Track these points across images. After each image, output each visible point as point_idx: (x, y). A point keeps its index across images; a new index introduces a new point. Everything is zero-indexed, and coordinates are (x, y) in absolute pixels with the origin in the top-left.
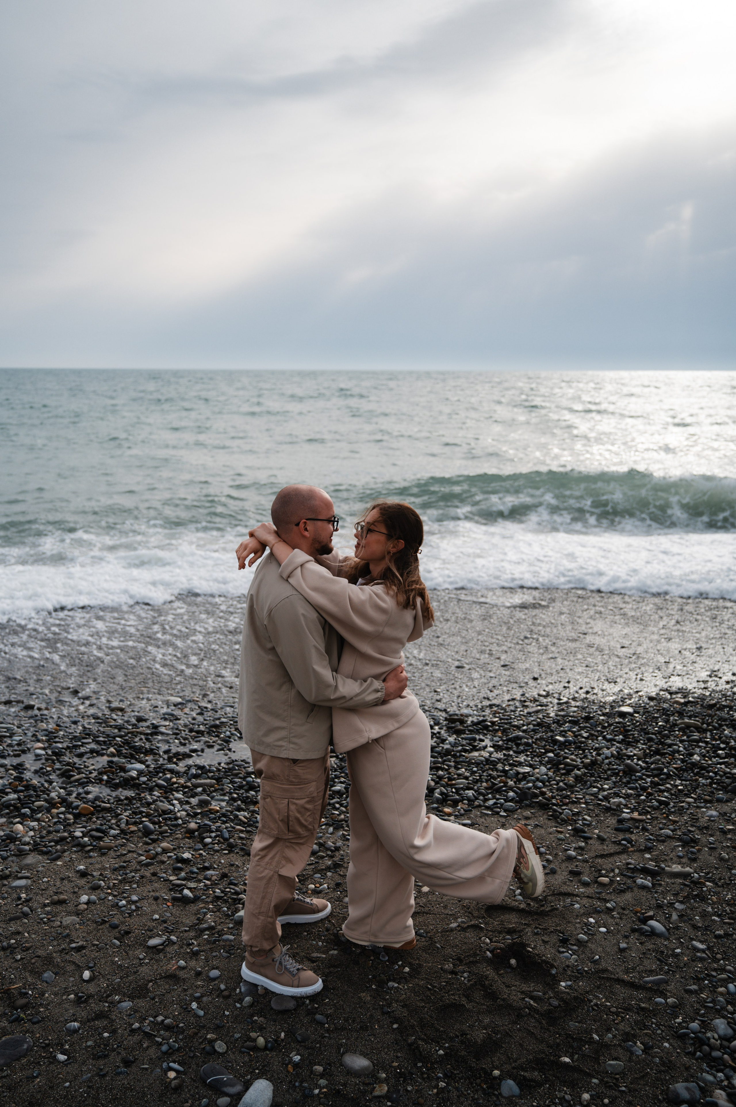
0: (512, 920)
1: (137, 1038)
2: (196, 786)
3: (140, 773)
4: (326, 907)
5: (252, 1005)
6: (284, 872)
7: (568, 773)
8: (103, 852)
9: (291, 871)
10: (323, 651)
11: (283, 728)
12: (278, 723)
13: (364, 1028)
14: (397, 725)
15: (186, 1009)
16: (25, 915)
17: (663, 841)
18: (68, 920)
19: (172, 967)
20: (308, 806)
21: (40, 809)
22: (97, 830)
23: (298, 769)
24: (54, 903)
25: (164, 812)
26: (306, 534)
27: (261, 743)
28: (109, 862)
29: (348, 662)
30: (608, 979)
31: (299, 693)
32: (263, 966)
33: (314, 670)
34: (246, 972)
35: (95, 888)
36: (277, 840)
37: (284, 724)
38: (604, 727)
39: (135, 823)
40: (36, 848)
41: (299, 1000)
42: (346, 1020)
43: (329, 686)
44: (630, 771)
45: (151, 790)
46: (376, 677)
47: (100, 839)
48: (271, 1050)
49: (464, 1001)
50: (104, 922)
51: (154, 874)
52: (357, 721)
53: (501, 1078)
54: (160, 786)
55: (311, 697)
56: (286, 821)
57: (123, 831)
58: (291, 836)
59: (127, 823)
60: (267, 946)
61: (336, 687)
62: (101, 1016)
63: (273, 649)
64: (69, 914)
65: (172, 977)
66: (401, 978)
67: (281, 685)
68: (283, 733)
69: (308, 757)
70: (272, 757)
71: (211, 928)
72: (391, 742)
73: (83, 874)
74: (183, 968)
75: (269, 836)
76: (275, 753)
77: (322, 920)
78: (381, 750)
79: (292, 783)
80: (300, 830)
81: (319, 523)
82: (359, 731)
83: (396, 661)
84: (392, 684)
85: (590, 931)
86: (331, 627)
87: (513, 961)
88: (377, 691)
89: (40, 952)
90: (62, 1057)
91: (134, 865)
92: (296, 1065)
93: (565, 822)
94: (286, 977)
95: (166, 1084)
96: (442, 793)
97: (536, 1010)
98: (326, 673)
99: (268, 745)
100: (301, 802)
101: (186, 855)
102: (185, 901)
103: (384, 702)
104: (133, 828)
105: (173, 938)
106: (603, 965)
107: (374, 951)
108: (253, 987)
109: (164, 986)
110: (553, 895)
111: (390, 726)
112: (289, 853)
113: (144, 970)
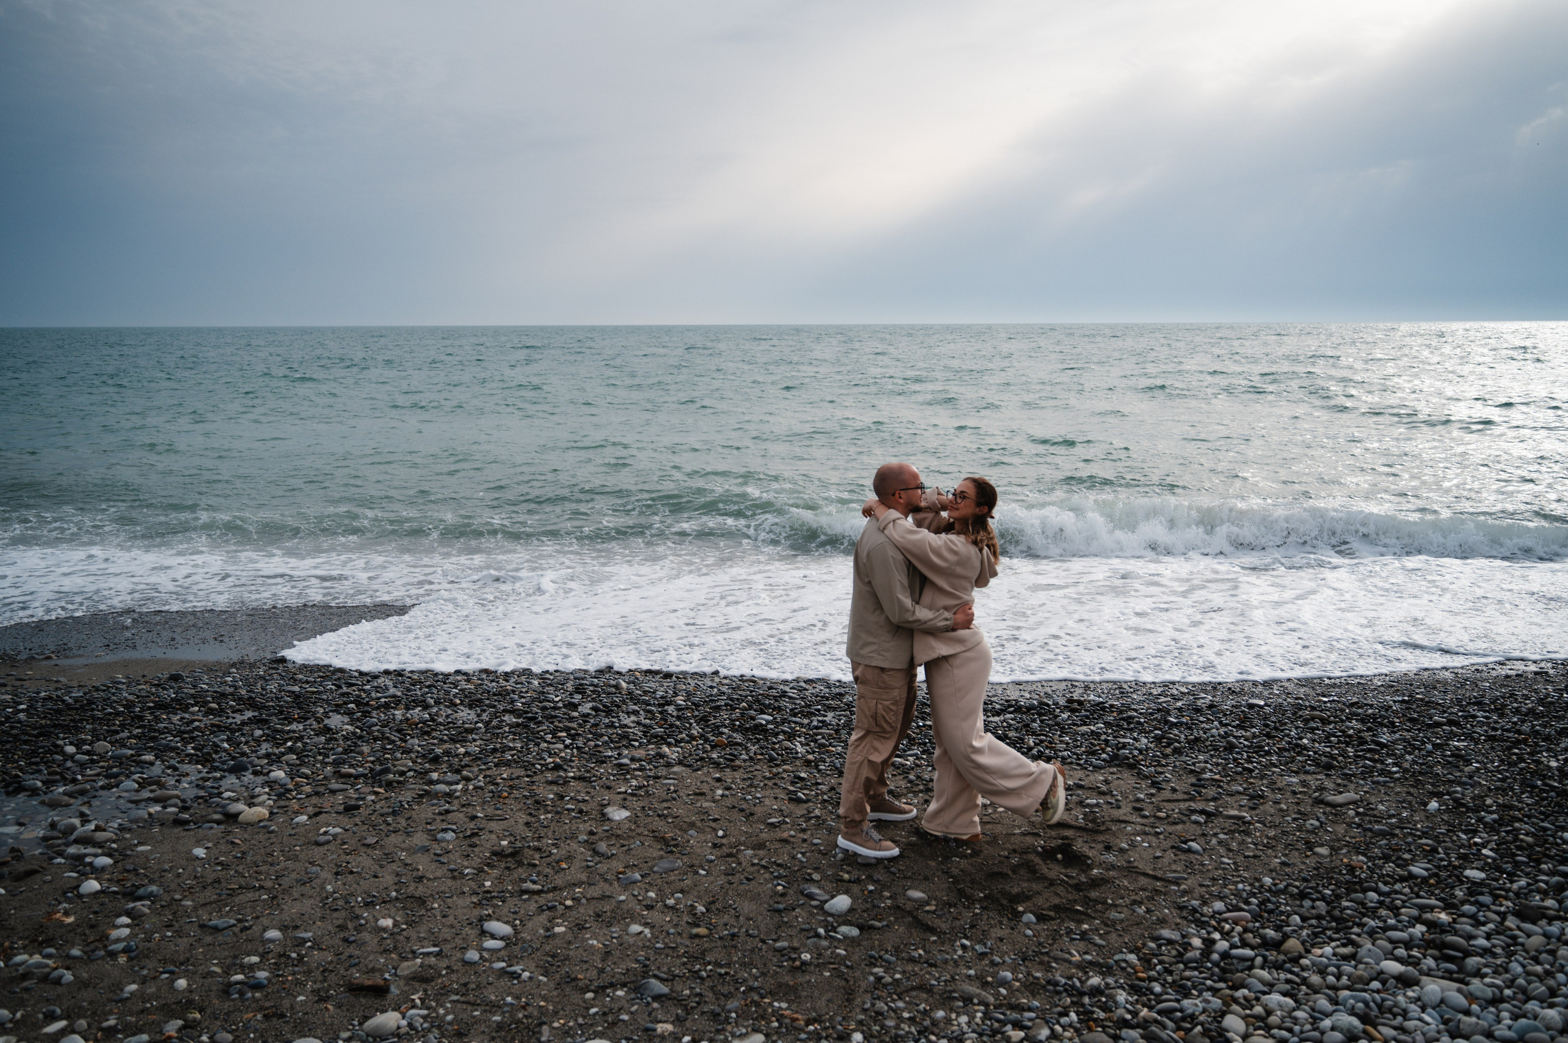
0: (1069, 833)
1: (756, 868)
2: (817, 734)
3: (768, 722)
4: (912, 811)
5: (843, 860)
6: (872, 758)
7: (1169, 745)
8: (734, 769)
9: (878, 758)
10: (906, 585)
11: (874, 643)
12: (871, 639)
13: (926, 878)
14: (963, 649)
15: (794, 857)
16: (674, 799)
17: (1232, 795)
18: (706, 804)
19: (785, 835)
20: (892, 707)
21: (682, 740)
22: (730, 754)
23: (886, 676)
24: (696, 794)
25: (786, 748)
26: (901, 501)
27: (858, 655)
28: (738, 775)
29: (928, 596)
30: (1136, 872)
31: (887, 618)
32: (853, 835)
33: (898, 599)
34: (841, 841)
35: (728, 788)
36: (868, 732)
37: (875, 640)
38: (1225, 715)
39: (762, 754)
40: (680, 763)
41: (880, 861)
42: (914, 874)
43: (908, 611)
44: (1230, 748)
45: (776, 735)
46: (946, 608)
47: (732, 760)
48: (854, 882)
49: (1010, 873)
50: (734, 807)
51: (775, 784)
52: (932, 641)
53: (1023, 913)
54: (784, 732)
55: (895, 619)
56: (875, 717)
57: (751, 758)
58: (878, 729)
59: (755, 754)
60: (857, 817)
61: (914, 612)
62: (730, 855)
63: (870, 583)
64: (707, 801)
65: (785, 841)
66: (963, 856)
67: (874, 611)
68: (874, 647)
69: (892, 667)
70: (867, 666)
71: (817, 817)
73: (719, 780)
74: (793, 837)
75: (862, 729)
76: (867, 662)
77: (908, 820)
78: (949, 667)
79: (880, 687)
80: (885, 726)
81: (910, 492)
82: (932, 648)
83: (966, 597)
84: (960, 617)
85: (1133, 845)
86: (914, 567)
87: (1059, 856)
88: (947, 619)
89: (687, 820)
90: (703, 872)
91: (760, 778)
92: (871, 891)
93: (1146, 777)
94: (871, 843)
95: (776, 893)
96: (1039, 751)
97: (1066, 883)
98: (908, 602)
99: (863, 656)
100: (887, 703)
101: (803, 775)
102: (799, 801)
103: (954, 630)
104: (759, 757)
105: (787, 820)
106: (1136, 864)
107: (946, 840)
108: (846, 851)
109: (777, 845)
110: (1112, 821)
112: (877, 744)
113: (763, 835)
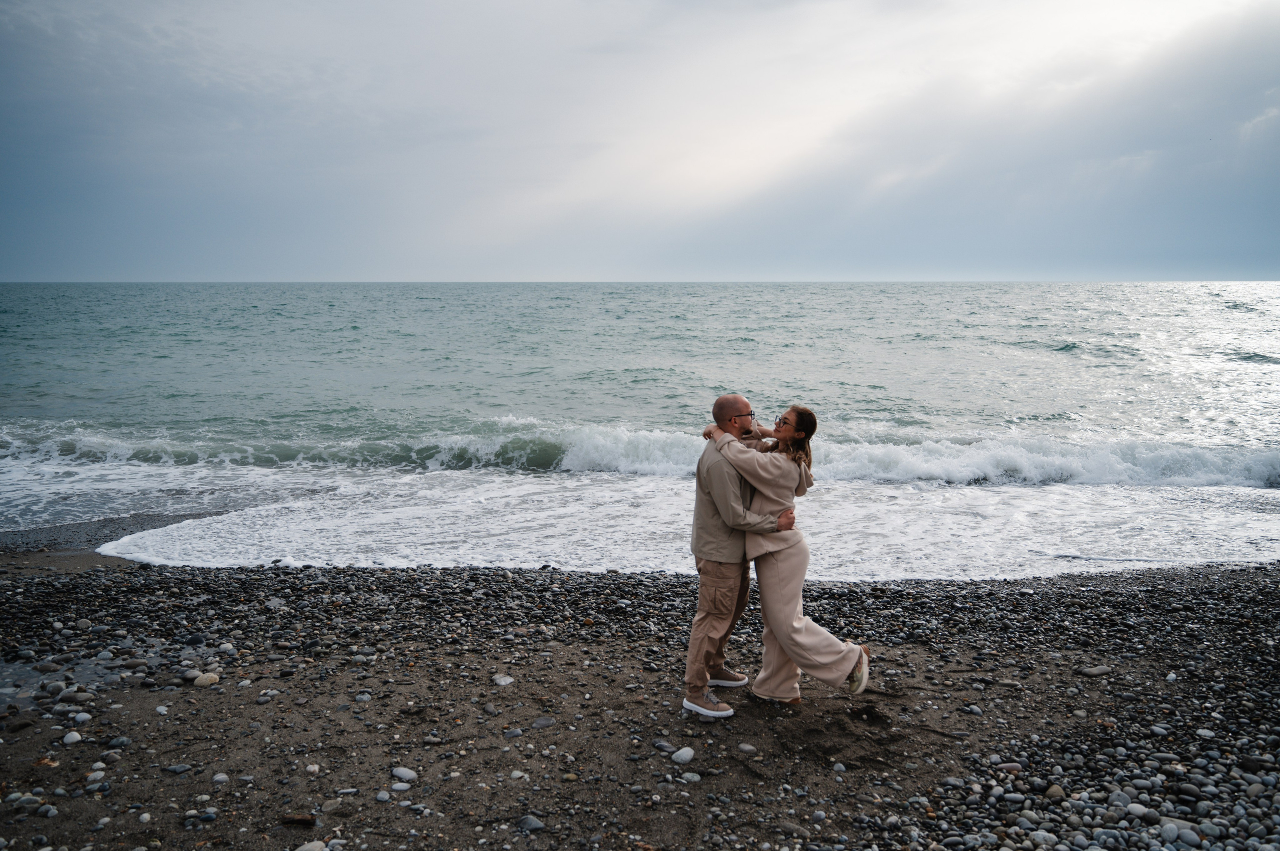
0: (873, 698)
1: (616, 725)
2: (667, 616)
3: (627, 606)
4: (744, 679)
5: (687, 719)
6: (712, 635)
7: (955, 626)
8: (599, 644)
9: (717, 635)
10: (739, 495)
11: (714, 542)
12: (711, 539)
13: (755, 734)
15: (647, 716)
16: (550, 668)
17: (1006, 667)
18: (576, 673)
19: (640, 698)
20: (728, 594)
21: (557, 620)
22: (596, 632)
23: (723, 569)
24: (567, 664)
25: (642, 627)
26: (735, 425)
27: (700, 551)
28: (602, 649)
30: (928, 730)
31: (724, 522)
32: (696, 698)
33: (732, 506)
34: (686, 703)
35: (594, 660)
36: (708, 614)
37: (715, 540)
38: (1001, 601)
39: (622, 632)
40: (555, 638)
41: (717, 719)
42: (745, 730)
43: (740, 516)
44: (1005, 628)
45: (634, 616)
46: (772, 513)
47: (598, 637)
48: (696, 737)
49: (824, 730)
50: (599, 675)
51: (632, 656)
52: (761, 540)
53: (835, 763)
54: (640, 614)
55: (730, 523)
56: (714, 601)
57: (613, 635)
58: (716, 612)
59: (616, 631)
60: (699, 684)
61: (745, 517)
62: (595, 714)
63: (709, 493)
64: (577, 670)
65: (640, 703)
66: (786, 716)
67: (713, 516)
68: (713, 546)
69: (729, 561)
70: (708, 561)
71: (667, 683)
72: (781, 557)
73: (586, 653)
74: (647, 699)
75: (704, 611)
76: (708, 558)
78: (774, 561)
79: (718, 577)
80: (722, 609)
81: (742, 418)
82: (761, 546)
83: (788, 504)
84: (783, 520)
85: (925, 708)
87: (865, 716)
89: (560, 685)
90: (572, 728)
91: (620, 651)
92: (710, 745)
93: (936, 652)
94: (710, 705)
95: (633, 745)
96: (848, 630)
97: (870, 738)
98: (740, 509)
99: (704, 553)
100: (724, 590)
101: (655, 649)
102: (652, 670)
103: (778, 531)
104: (620, 634)
105: (642, 686)
106: (927, 723)
108: (690, 711)
109: (634, 706)
110: (908, 688)
111: (782, 546)
112: (716, 624)
113: (623, 698)
